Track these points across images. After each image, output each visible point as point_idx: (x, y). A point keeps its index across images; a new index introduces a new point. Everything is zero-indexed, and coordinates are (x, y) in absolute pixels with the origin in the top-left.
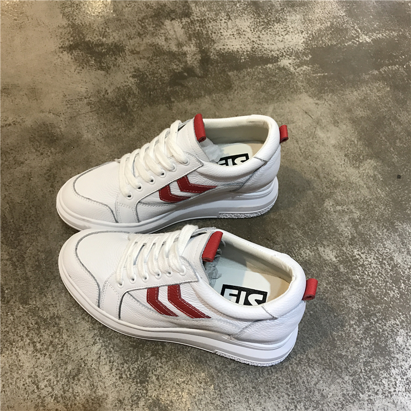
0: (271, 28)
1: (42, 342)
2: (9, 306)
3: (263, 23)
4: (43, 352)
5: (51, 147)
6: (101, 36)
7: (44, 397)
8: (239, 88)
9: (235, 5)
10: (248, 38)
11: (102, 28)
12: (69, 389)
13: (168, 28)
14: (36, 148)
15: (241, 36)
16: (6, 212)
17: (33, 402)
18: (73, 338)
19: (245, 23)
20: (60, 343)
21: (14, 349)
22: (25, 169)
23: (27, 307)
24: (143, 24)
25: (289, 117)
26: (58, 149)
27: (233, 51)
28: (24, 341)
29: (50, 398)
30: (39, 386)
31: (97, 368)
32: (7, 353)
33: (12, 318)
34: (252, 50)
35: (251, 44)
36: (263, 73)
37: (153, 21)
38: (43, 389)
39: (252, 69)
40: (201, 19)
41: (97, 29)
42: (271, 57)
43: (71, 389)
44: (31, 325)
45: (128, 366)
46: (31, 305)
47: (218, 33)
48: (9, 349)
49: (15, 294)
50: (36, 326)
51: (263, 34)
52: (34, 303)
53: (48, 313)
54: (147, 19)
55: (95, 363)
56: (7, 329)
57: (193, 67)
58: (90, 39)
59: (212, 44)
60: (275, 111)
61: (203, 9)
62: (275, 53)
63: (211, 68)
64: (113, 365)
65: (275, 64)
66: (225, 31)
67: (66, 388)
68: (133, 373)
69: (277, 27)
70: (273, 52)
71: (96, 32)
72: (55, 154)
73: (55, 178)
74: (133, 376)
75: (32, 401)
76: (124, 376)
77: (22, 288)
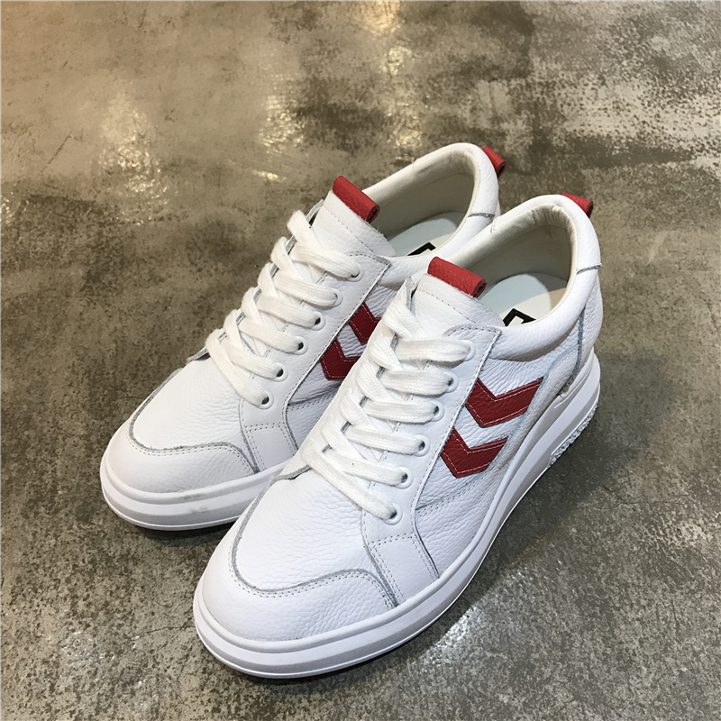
0: (685, 102)
1: (91, 600)
2: (56, 520)
3: (669, 94)
4: (84, 620)
5: (220, 261)
6: (356, 98)
7: (57, 711)
8: (599, 196)
9: (620, 63)
10: (635, 116)
11: (363, 87)
12: (109, 706)
13: (481, 92)
14: (193, 259)
15: (621, 113)
16: (108, 356)
17: (35, 714)
18: (149, 604)
19: (632, 92)
20: (122, 609)
21: (36, 601)
22: (163, 290)
23: (86, 527)
24: (436, 85)
25: (698, 256)
26: (230, 265)
27: (598, 135)
28: (59, 590)
29: (68, 715)
30: (56, 687)
31: (175, 678)
32: (23, 605)
33: (53, 541)
34: (639, 137)
35: (639, 127)
36: (654, 176)
37: (455, 81)
38: (61, 694)
39: (633, 167)
40: (547, 82)
41: (353, 87)
42: (676, 151)
43: (112, 709)
44: (81, 563)
45: (237, 688)
46: (93, 526)
47: (575, 105)
48: (28, 599)
49: (74, 499)
50: (90, 566)
51: (667, 112)
52: (101, 523)
53: (119, 547)
54: (446, 76)
55: (176, 665)
56: (37, 561)
57: (514, 156)
58: (336, 101)
59: (559, 122)
60: (668, 243)
61: (554, 66)
62: (686, 145)
63: (548, 160)
64: (208, 679)
65: (682, 163)
66: (590, 102)
67: (104, 704)
68: (243, 706)
69: (700, 101)
70: (681, 143)
71: (349, 92)
72: (223, 274)
73: (209, 310)
74: (242, 713)
75: (32, 712)
76: (224, 709)
77: (89, 492)
